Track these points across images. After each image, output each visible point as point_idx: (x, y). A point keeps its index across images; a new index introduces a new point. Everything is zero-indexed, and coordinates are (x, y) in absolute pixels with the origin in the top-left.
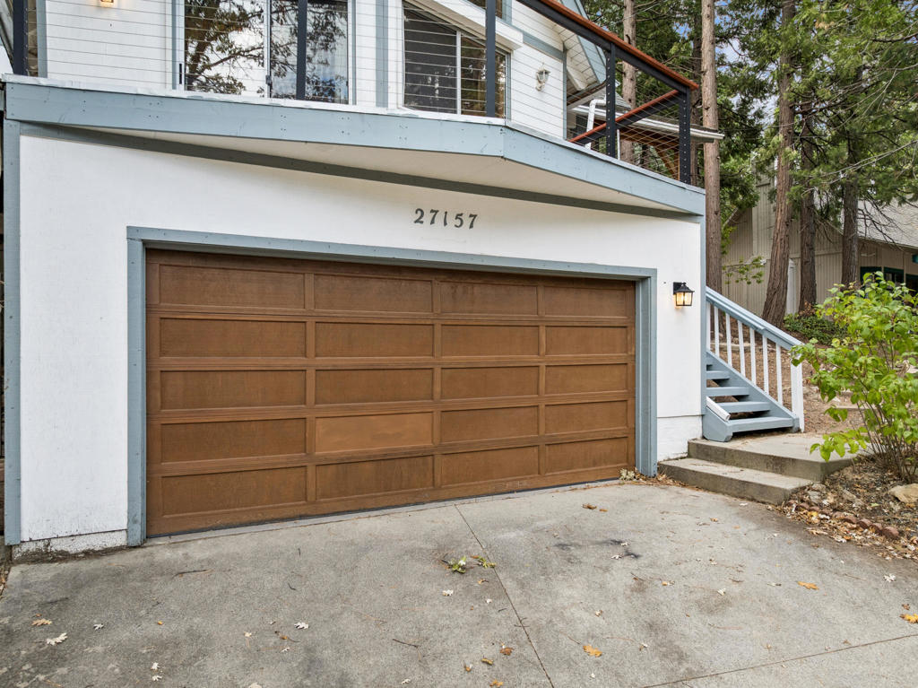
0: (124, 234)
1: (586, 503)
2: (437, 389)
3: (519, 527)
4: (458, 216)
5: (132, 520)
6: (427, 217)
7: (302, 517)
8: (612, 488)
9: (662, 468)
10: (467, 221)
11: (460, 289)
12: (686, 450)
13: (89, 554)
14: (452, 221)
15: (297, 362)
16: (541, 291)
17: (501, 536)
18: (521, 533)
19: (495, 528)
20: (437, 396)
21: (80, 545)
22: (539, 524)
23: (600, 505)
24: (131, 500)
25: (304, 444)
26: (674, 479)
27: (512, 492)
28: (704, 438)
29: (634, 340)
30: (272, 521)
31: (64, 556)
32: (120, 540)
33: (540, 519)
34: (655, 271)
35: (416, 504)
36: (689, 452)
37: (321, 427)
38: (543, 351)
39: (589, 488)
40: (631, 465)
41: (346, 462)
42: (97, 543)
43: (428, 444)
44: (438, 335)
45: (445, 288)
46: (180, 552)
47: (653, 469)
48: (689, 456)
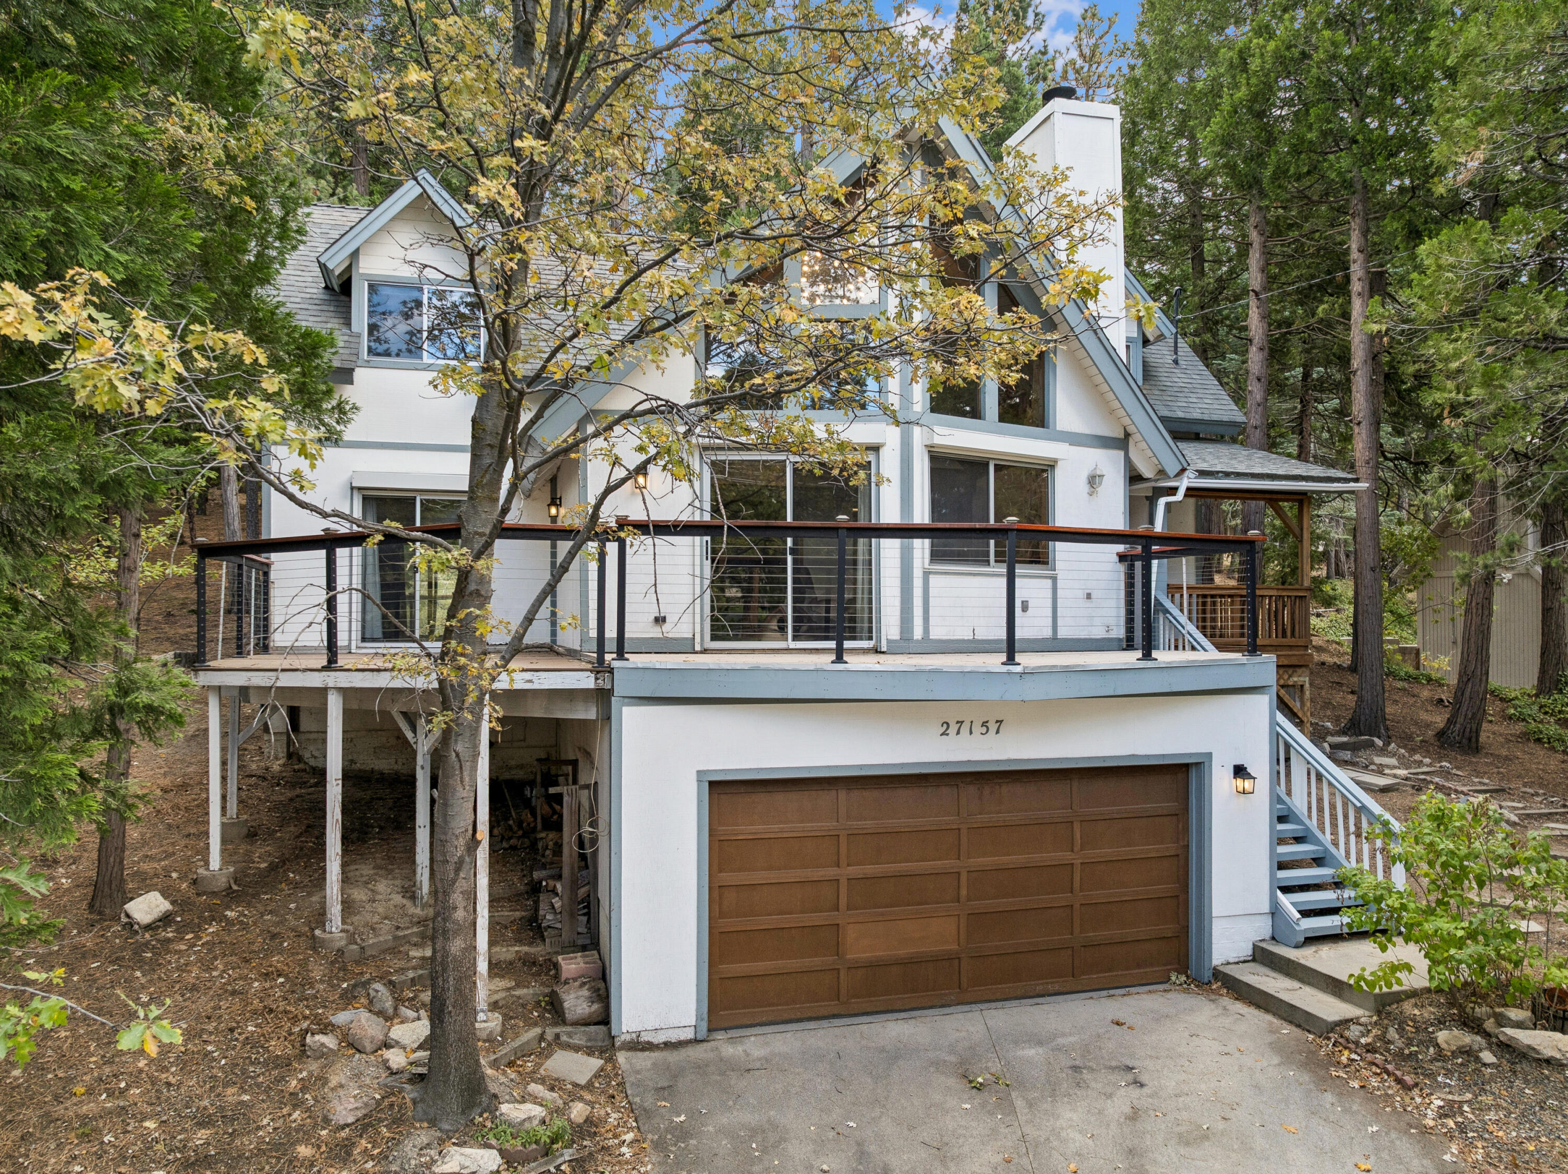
0: (694, 777)
1: (1116, 1018)
2: (964, 892)
3: (1040, 1043)
4: (984, 724)
5: (699, 1017)
6: (953, 728)
7: (835, 1016)
8: (1154, 996)
9: (1217, 974)
10: (993, 727)
11: (987, 790)
12: (1250, 952)
13: (668, 1045)
14: (977, 729)
15: (831, 872)
16: (1075, 784)
17: (1020, 1053)
18: (1041, 1050)
19: (1016, 1043)
20: (963, 899)
21: (660, 1038)
22: (1061, 1041)
23: (1129, 1021)
24: (699, 1001)
25: (837, 949)
26: (1228, 988)
27: (1043, 996)
28: (1273, 938)
29: (1186, 830)
30: (810, 1019)
31: (650, 1047)
32: (689, 1034)
33: (1063, 1035)
34: (1210, 755)
35: (943, 1006)
36: (1254, 955)
37: (851, 933)
38: (1077, 848)
39: (1129, 994)
40: (1183, 968)
41: (874, 966)
42: (674, 1036)
43: (955, 947)
44: (964, 840)
45: (972, 790)
46: (740, 1048)
47: (1207, 975)
48: (1254, 960)
